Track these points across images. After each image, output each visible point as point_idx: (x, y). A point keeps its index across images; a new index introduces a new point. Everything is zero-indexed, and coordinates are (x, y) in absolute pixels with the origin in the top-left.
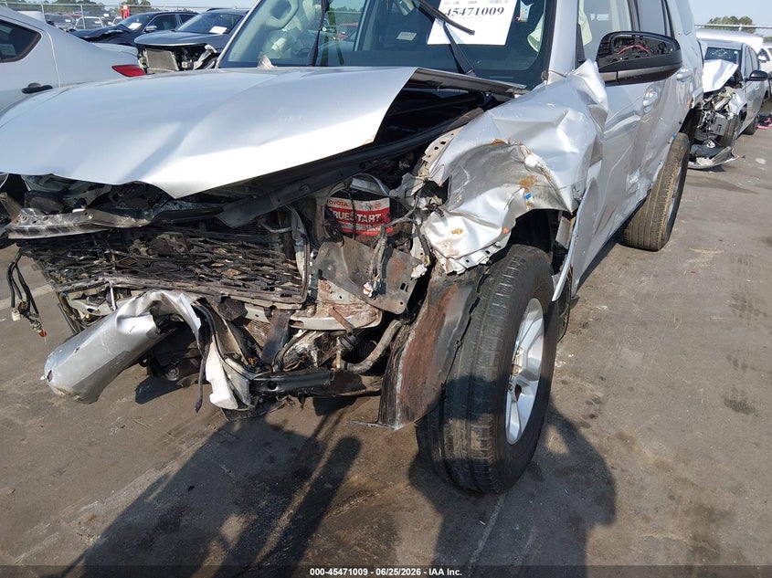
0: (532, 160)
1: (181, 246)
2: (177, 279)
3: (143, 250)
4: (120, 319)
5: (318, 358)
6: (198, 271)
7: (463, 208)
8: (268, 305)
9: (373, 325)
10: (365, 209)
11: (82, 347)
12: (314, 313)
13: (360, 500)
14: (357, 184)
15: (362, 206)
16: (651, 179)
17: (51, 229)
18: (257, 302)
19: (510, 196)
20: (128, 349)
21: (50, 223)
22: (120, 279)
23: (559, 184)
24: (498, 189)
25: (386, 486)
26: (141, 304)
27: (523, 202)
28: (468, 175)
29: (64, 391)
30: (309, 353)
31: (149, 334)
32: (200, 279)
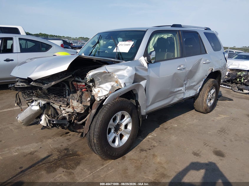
0: (116, 77)
1: (46, 91)
2: (45, 99)
3: (40, 92)
4: (32, 106)
5: (69, 118)
6: (49, 97)
7: (100, 86)
8: (60, 105)
9: (82, 112)
10: (79, 85)
11: (24, 111)
12: (69, 108)
13: (76, 156)
14: (76, 79)
15: (79, 84)
16: (197, 91)
17: (22, 85)
18: (58, 104)
19: (112, 85)
20: (33, 113)
21: (22, 84)
22: (35, 98)
23: (121, 82)
24: (110, 83)
25: (84, 155)
26: (37, 103)
27: (116, 87)
28: (100, 79)
29: (20, 121)
30: (66, 117)
31: (38, 110)
32: (49, 99)
